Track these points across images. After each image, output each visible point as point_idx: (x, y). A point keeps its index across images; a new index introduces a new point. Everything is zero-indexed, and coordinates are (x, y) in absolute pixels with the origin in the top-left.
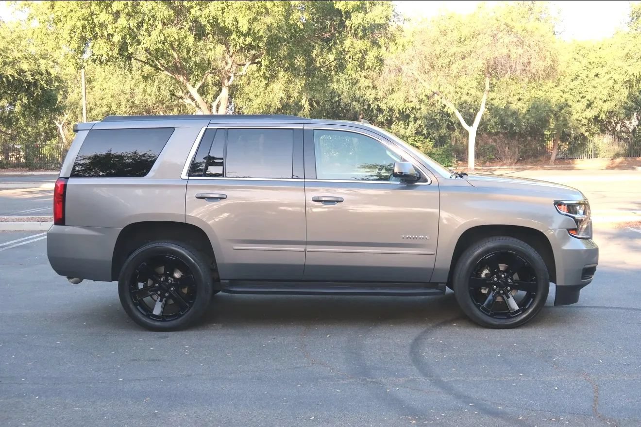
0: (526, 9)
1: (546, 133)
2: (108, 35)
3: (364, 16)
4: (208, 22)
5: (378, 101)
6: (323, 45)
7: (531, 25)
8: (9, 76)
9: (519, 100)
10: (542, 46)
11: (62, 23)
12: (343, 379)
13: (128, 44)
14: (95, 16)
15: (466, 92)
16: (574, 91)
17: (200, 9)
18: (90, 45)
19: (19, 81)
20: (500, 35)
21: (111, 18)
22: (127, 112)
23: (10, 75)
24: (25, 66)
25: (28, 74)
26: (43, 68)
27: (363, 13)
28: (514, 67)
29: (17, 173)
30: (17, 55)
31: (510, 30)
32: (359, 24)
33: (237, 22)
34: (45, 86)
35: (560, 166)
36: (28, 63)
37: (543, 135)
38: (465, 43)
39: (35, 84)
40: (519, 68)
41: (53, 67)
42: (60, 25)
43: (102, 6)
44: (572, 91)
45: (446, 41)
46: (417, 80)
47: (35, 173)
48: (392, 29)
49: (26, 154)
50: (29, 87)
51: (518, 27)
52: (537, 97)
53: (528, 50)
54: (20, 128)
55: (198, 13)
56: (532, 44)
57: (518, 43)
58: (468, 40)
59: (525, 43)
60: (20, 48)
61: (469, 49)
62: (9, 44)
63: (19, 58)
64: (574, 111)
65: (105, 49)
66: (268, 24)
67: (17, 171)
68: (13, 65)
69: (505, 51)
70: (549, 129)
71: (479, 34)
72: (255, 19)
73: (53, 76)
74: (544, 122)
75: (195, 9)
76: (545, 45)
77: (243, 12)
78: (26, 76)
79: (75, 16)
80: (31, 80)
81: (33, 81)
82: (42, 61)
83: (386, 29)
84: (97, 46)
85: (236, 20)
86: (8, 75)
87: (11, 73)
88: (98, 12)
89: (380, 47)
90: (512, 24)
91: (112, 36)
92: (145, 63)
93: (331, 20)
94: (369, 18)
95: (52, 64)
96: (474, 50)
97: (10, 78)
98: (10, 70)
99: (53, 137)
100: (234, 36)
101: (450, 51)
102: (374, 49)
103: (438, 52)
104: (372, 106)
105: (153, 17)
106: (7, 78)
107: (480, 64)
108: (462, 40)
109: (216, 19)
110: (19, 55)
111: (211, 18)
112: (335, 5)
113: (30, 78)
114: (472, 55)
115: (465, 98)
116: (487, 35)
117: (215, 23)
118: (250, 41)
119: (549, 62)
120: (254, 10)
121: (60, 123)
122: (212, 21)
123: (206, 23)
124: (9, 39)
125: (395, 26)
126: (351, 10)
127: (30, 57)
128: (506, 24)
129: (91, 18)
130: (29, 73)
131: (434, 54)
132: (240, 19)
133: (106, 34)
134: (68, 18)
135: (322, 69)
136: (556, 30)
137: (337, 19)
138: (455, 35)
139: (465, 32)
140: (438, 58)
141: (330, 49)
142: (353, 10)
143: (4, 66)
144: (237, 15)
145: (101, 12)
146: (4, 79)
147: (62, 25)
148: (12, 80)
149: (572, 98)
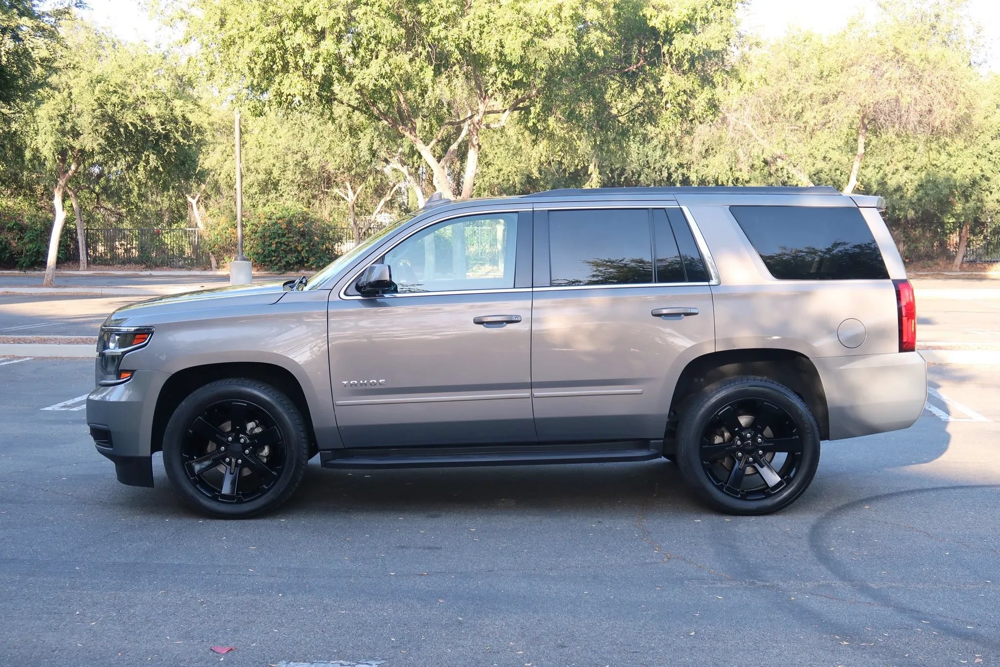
0: (927, 27)
1: (946, 220)
2: (306, 65)
3: (693, 37)
4: (457, 46)
5: (683, 168)
6: (623, 83)
7: (935, 52)
8: (130, 125)
9: (907, 168)
10: (951, 85)
11: (237, 47)
12: (721, 581)
13: (335, 79)
14: (287, 37)
15: (823, 155)
16: (994, 156)
17: (446, 28)
18: (277, 79)
19: (143, 132)
20: (885, 67)
21: (311, 40)
22: (296, 181)
23: (131, 123)
24: (152, 111)
25: (156, 121)
26: (178, 112)
27: (691, 34)
28: (904, 118)
29: (129, 273)
30: (141, 93)
31: (900, 58)
32: (686, 50)
33: (502, 47)
34: (181, 140)
35: (970, 273)
36: (156, 105)
37: (942, 224)
38: (828, 79)
39: (167, 137)
40: (914, 118)
41: (192, 111)
42: (233, 50)
43: (298, 23)
44: (992, 156)
45: (798, 77)
46: (751, 136)
47: (154, 273)
48: (733, 58)
49: (141, 243)
50: (157, 141)
51: (914, 54)
52: (935, 165)
53: (930, 92)
54: (132, 204)
55: (443, 34)
56: (936, 81)
57: (912, 80)
58: (834, 75)
59: (924, 81)
60: (145, 82)
61: (835, 88)
62: (129, 77)
63: (143, 97)
64: (994, 186)
65: (299, 86)
66: (551, 50)
67: (129, 269)
68: (134, 109)
69: (892, 92)
70: (953, 216)
71: (852, 66)
72: (530, 43)
73: (192, 124)
74: (945, 205)
75: (438, 28)
76: (958, 83)
77: (513, 32)
78: (154, 125)
79: (257, 36)
80: (161, 131)
81: (164, 132)
82: (177, 103)
83: (723, 59)
84: (286, 82)
85: (501, 43)
86: (128, 124)
87: (131, 121)
88: (292, 31)
89: (714, 86)
90: (905, 51)
91: (313, 67)
92: (355, 109)
93: (640, 45)
94: (700, 42)
95: (191, 106)
96: (844, 90)
97: (131, 128)
98: (130, 115)
99: (182, 218)
100: (493, 69)
101: (804, 91)
102: (705, 88)
103: (785, 94)
104: (674, 176)
105: (374, 37)
106: (126, 127)
107: (852, 112)
108: (825, 74)
109: (468, 42)
110: (142, 93)
111: (462, 41)
112: (648, 21)
113: (159, 128)
114: (840, 97)
115: (820, 165)
116: (863, 67)
117: (465, 48)
118: (521, 77)
119: (962, 110)
120: (529, 29)
121: (194, 198)
122: (462, 46)
123: (453, 49)
124: (129, 69)
125: (738, 53)
126: (674, 30)
127: (160, 96)
128: (896, 50)
129: (281, 40)
130: (159, 120)
131: (778, 96)
132: (507, 44)
133: (301, 63)
134: (247, 38)
135: (620, 118)
136: (973, 59)
137: (649, 44)
138: (814, 68)
139: (830, 62)
140: (784, 102)
141: (633, 89)
142: (676, 29)
143: (121, 110)
144: (502, 37)
145: (295, 30)
146: (122, 130)
147: (236, 50)
148: (133, 130)
149: (991, 166)
